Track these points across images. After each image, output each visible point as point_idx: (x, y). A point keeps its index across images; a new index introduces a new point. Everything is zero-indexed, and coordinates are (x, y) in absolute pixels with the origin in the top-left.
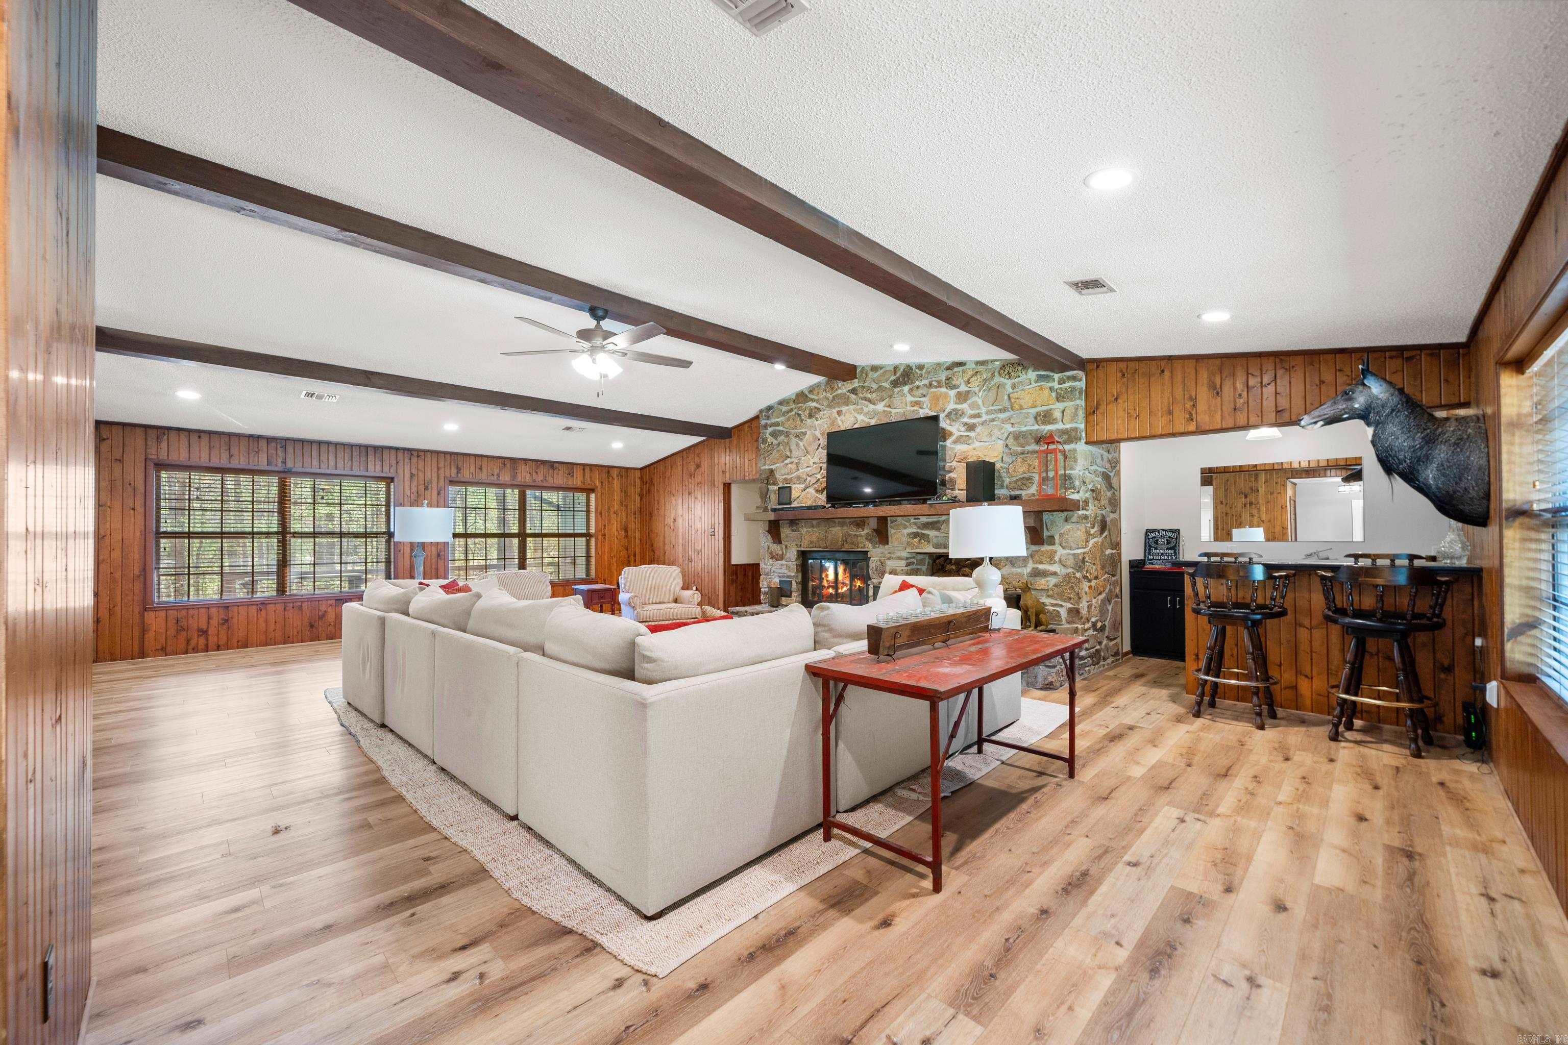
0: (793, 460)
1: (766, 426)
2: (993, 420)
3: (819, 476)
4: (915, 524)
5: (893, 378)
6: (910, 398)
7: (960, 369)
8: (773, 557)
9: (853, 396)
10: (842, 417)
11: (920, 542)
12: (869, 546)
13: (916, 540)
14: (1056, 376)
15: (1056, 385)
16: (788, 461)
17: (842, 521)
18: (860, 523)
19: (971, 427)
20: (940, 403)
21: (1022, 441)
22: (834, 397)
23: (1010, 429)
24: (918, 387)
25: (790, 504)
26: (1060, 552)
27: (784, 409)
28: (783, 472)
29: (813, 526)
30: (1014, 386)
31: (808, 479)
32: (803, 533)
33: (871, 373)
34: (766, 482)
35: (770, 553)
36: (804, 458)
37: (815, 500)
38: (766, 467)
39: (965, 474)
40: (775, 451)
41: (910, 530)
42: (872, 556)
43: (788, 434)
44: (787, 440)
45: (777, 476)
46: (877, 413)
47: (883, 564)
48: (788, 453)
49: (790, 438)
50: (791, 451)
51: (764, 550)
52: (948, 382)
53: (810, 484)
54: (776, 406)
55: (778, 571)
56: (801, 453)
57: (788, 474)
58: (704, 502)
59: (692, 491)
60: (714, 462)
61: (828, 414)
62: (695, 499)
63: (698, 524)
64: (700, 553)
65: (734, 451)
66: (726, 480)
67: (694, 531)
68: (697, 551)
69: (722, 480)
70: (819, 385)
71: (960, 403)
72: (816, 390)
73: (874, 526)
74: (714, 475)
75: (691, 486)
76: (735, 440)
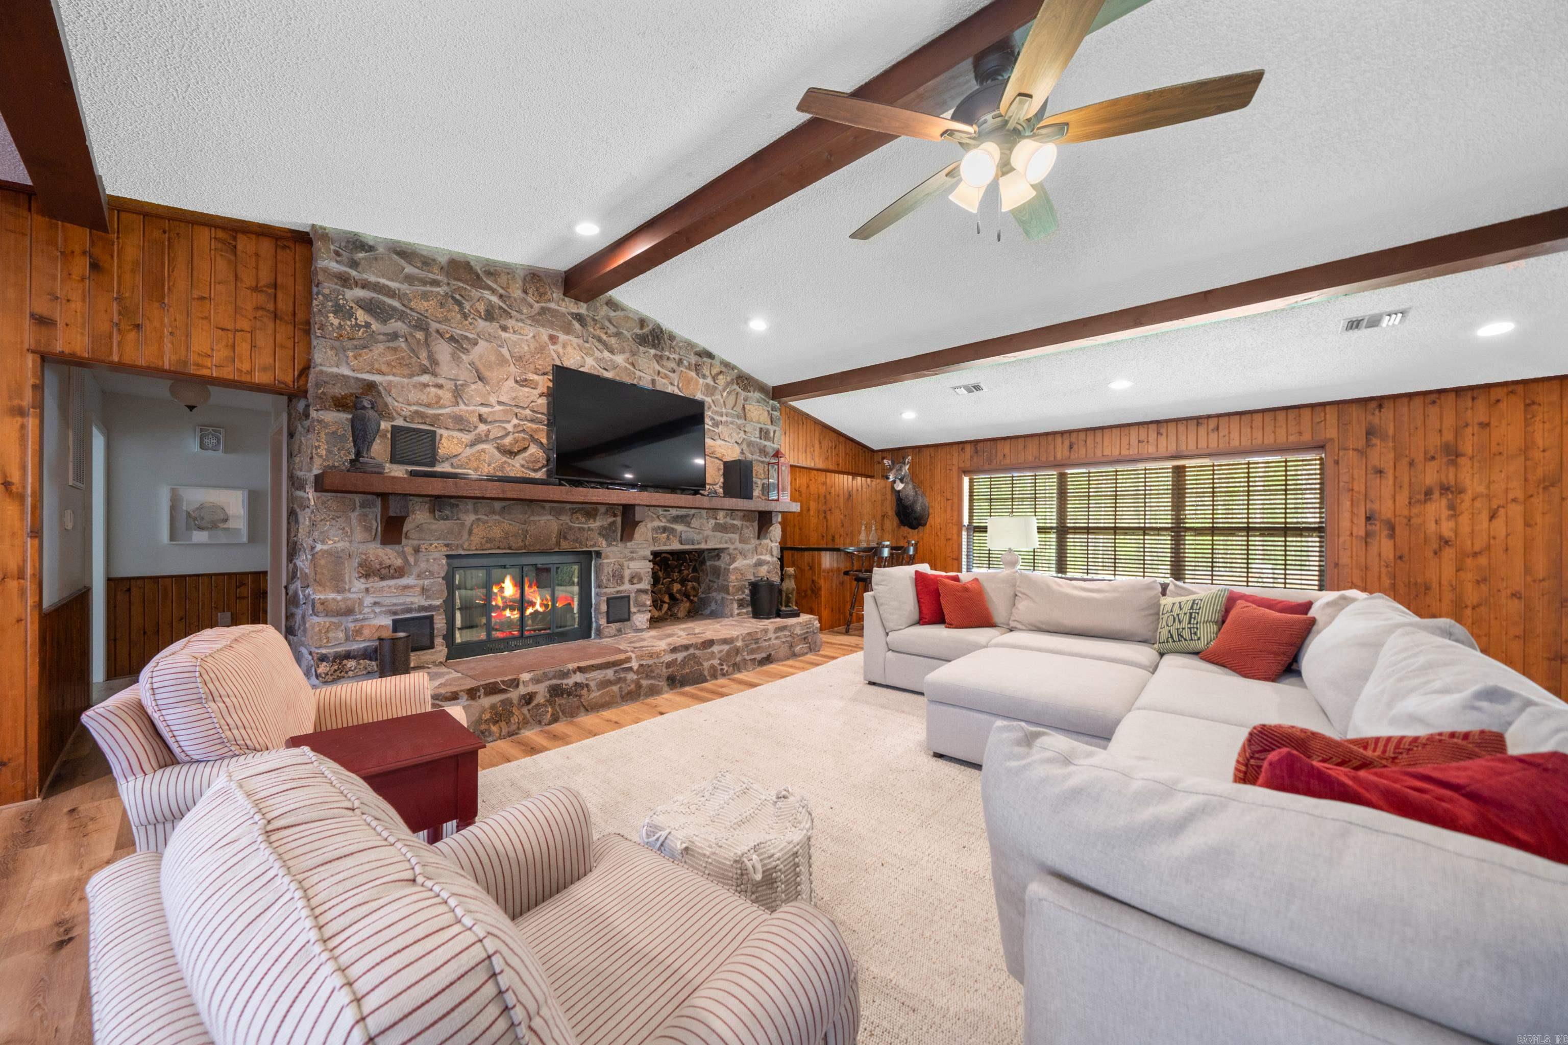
0: (440, 381)
1: (344, 281)
2: (732, 423)
3: (509, 427)
4: (665, 517)
5: (639, 331)
6: (657, 366)
7: (709, 361)
8: (368, 571)
9: (577, 325)
10: (558, 348)
11: (668, 538)
12: (601, 544)
13: (665, 535)
14: (769, 402)
15: (769, 408)
16: (425, 378)
17: (557, 507)
18: (590, 510)
19: (716, 423)
20: (691, 386)
21: (752, 448)
22: (543, 311)
23: (743, 434)
24: (668, 357)
25: (433, 465)
26: (770, 544)
27: (409, 269)
28: (413, 396)
29: (494, 513)
30: (746, 400)
31: (482, 427)
32: (468, 523)
33: (605, 308)
34: (340, 404)
35: (360, 565)
36: (473, 387)
37: (502, 468)
38: (346, 371)
39: (719, 470)
40: (381, 347)
41: (657, 523)
42: (607, 557)
43: (421, 325)
44: (420, 335)
45: (389, 400)
46: (615, 367)
47: (622, 566)
48: (425, 362)
49: (427, 335)
50: (434, 361)
51: (337, 558)
52: (697, 368)
53: (487, 436)
54: (381, 250)
55: (388, 601)
56: (464, 375)
57: (428, 406)
61: (531, 329)
65: (126, 276)
66: (59, 347)
69: (28, 344)
70: (510, 272)
71: (707, 395)
72: (503, 278)
73: (615, 515)
76: (131, 247)
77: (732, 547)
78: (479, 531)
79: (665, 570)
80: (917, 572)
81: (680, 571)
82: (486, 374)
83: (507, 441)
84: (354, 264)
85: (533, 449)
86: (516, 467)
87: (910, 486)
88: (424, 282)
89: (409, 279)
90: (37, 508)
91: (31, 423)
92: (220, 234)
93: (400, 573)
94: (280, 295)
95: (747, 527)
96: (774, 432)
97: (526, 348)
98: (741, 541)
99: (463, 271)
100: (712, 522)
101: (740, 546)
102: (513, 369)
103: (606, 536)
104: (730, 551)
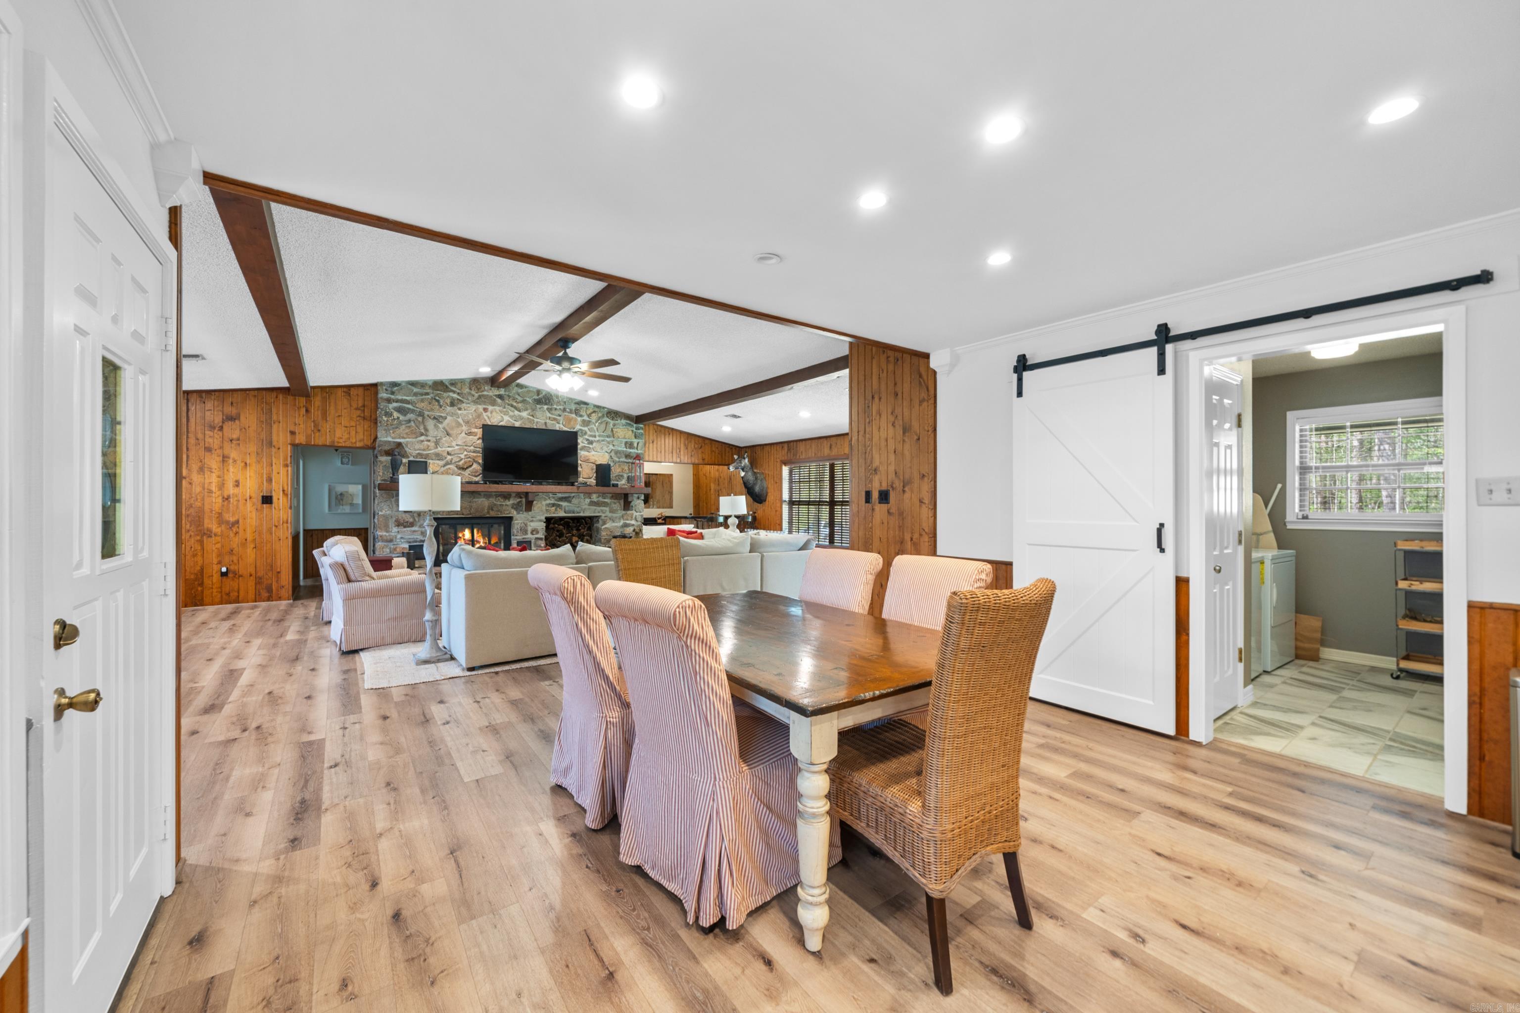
0: (429, 438)
1: (389, 401)
2: (603, 441)
3: (462, 456)
4: (554, 498)
5: (536, 397)
6: (549, 415)
7: (585, 406)
8: (399, 523)
9: (499, 401)
10: (489, 414)
11: (556, 510)
12: (514, 513)
13: (554, 508)
14: (635, 425)
15: (634, 429)
16: (422, 438)
17: (488, 495)
18: (506, 496)
19: (591, 443)
20: (572, 423)
21: (618, 455)
22: (480, 397)
23: (611, 447)
24: (556, 409)
26: (635, 514)
27: (415, 390)
28: (417, 447)
30: (614, 425)
31: (449, 457)
33: (516, 388)
34: (387, 453)
35: (396, 521)
36: (444, 439)
38: (390, 439)
39: (592, 469)
40: (404, 426)
41: (548, 502)
42: (517, 520)
43: (421, 414)
44: (420, 419)
45: (407, 449)
46: (521, 418)
47: (526, 525)
48: (423, 431)
49: (424, 418)
50: (426, 430)
51: (386, 518)
52: (577, 412)
53: (451, 461)
54: (404, 384)
55: (407, 536)
56: (440, 434)
57: (424, 450)
58: (246, 463)
59: (216, 447)
60: (271, 418)
61: (473, 407)
62: (225, 458)
63: (230, 490)
64: (236, 526)
65: (316, 413)
66: (297, 442)
67: (221, 497)
68: (227, 522)
69: (289, 441)
70: (462, 381)
71: (584, 426)
72: (459, 385)
73: (521, 498)
74: (271, 433)
75: (211, 440)
76: (317, 401)
77: (603, 515)
79: (568, 528)
81: (578, 530)
82: (451, 432)
83: (461, 463)
84: (393, 393)
85: (475, 466)
86: (466, 475)
87: (750, 474)
88: (422, 394)
89: (416, 394)
90: (292, 499)
91: (289, 469)
92: (345, 389)
93: (412, 525)
94: (366, 410)
95: (615, 503)
96: (638, 444)
97: (471, 417)
98: (610, 512)
99: (440, 386)
100: (588, 501)
101: (610, 515)
102: (465, 428)
103: (516, 509)
104: (603, 518)
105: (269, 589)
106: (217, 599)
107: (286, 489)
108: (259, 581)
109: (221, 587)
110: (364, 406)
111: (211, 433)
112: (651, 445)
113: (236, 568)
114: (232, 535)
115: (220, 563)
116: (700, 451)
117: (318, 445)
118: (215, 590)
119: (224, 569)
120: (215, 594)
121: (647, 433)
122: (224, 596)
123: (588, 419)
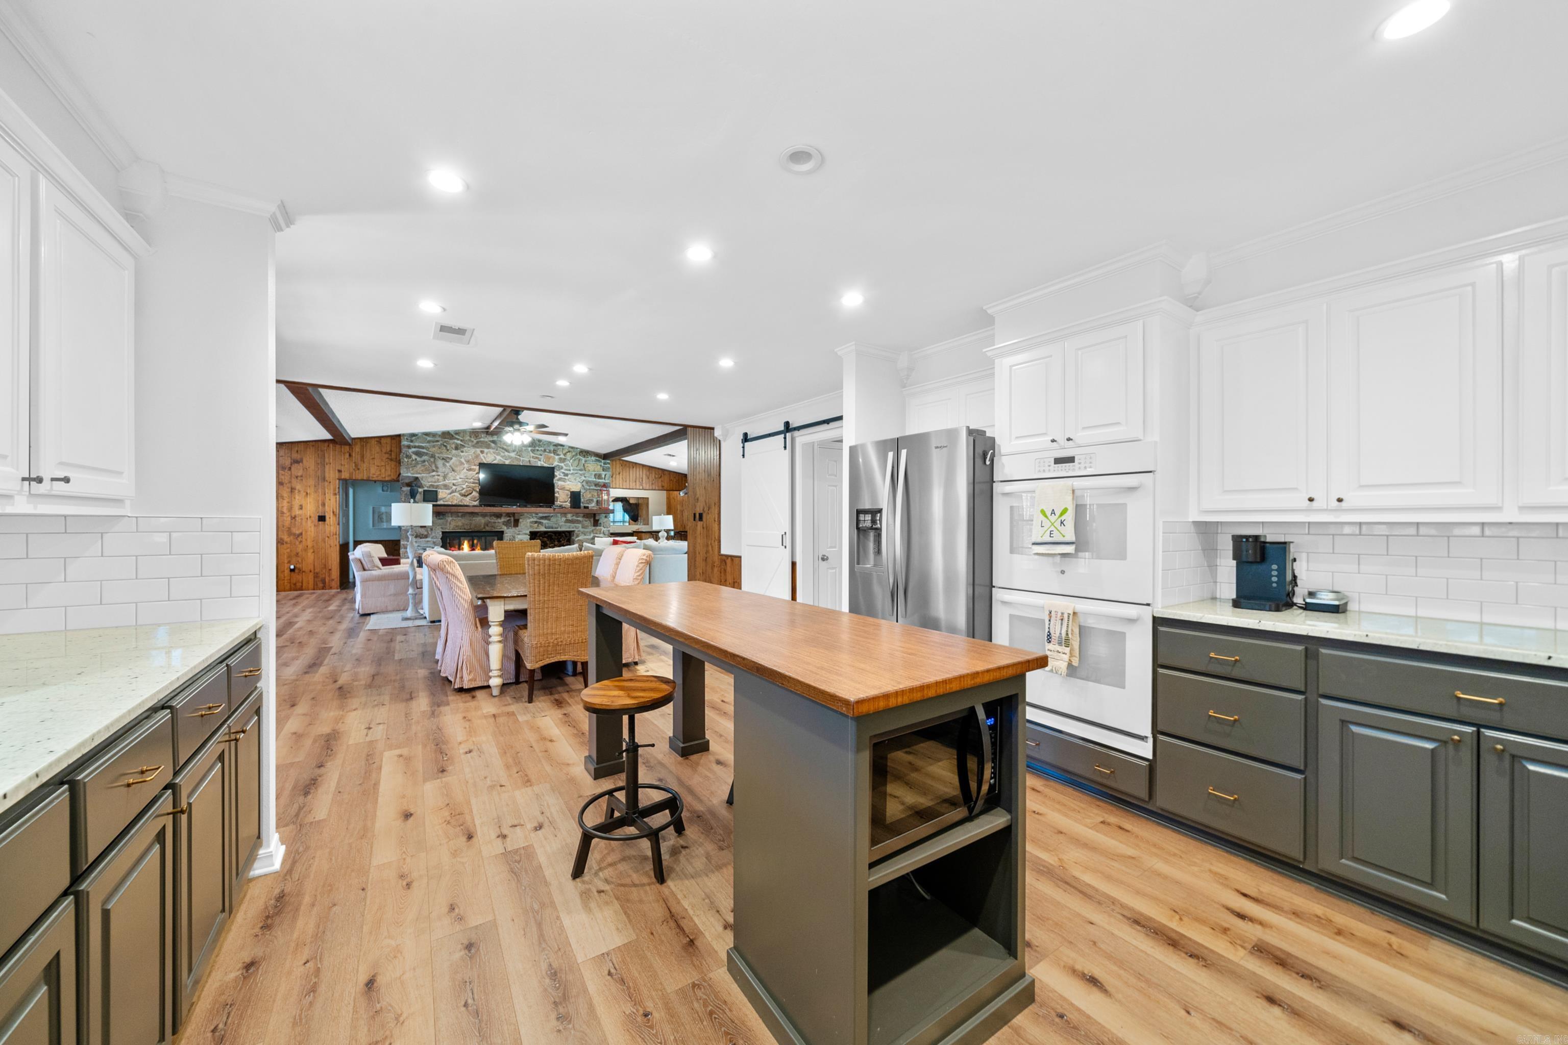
0: (439, 473)
1: (409, 447)
2: (576, 473)
3: (464, 486)
4: (536, 517)
6: (532, 454)
7: (561, 447)
9: (493, 445)
10: (485, 455)
11: (538, 526)
12: (504, 528)
13: (536, 525)
14: (603, 461)
15: (602, 464)
16: (434, 473)
17: (484, 515)
18: (499, 516)
19: (566, 475)
20: (551, 460)
21: (589, 484)
22: (478, 442)
23: (583, 478)
24: (538, 450)
25: (437, 501)
26: (603, 529)
27: (429, 439)
28: (430, 480)
29: (459, 517)
30: (586, 461)
31: (454, 487)
32: (449, 521)
34: (408, 485)
36: (450, 474)
37: (461, 501)
38: (409, 475)
39: (567, 495)
40: (420, 465)
41: (532, 520)
42: (506, 533)
43: (433, 456)
44: (432, 460)
45: (422, 482)
46: (510, 458)
47: (514, 537)
48: (434, 468)
49: (435, 459)
50: (437, 467)
52: (555, 452)
53: (456, 491)
54: (420, 435)
55: (422, 545)
57: (435, 482)
58: (307, 493)
59: (286, 482)
60: (324, 461)
61: (472, 450)
62: (292, 490)
63: (297, 511)
64: (300, 537)
65: (356, 456)
66: (343, 477)
67: (290, 517)
68: (294, 534)
69: (337, 477)
70: (464, 431)
71: (561, 463)
72: (462, 434)
73: (510, 517)
74: (324, 472)
75: (283, 477)
76: (357, 448)
77: (577, 530)
78: (453, 524)
80: (614, 540)
82: (455, 469)
83: (463, 492)
84: (412, 441)
85: (474, 493)
86: (467, 501)
88: (433, 442)
89: (429, 442)
90: (339, 518)
91: (338, 496)
92: (377, 439)
93: (426, 537)
94: (393, 454)
95: (586, 521)
97: (471, 457)
98: (582, 527)
99: (447, 435)
100: (564, 519)
101: (582, 530)
102: (466, 466)
103: (506, 525)
104: (576, 532)
105: (324, 581)
106: (288, 587)
107: (335, 510)
108: (316, 575)
109: (290, 580)
110: (391, 451)
111: (283, 473)
112: (618, 476)
113: (300, 566)
114: (297, 543)
115: (289, 562)
116: (660, 480)
117: (358, 480)
118: (286, 581)
119: (292, 567)
120: (286, 584)
121: (614, 467)
122: (292, 586)
123: (564, 457)
